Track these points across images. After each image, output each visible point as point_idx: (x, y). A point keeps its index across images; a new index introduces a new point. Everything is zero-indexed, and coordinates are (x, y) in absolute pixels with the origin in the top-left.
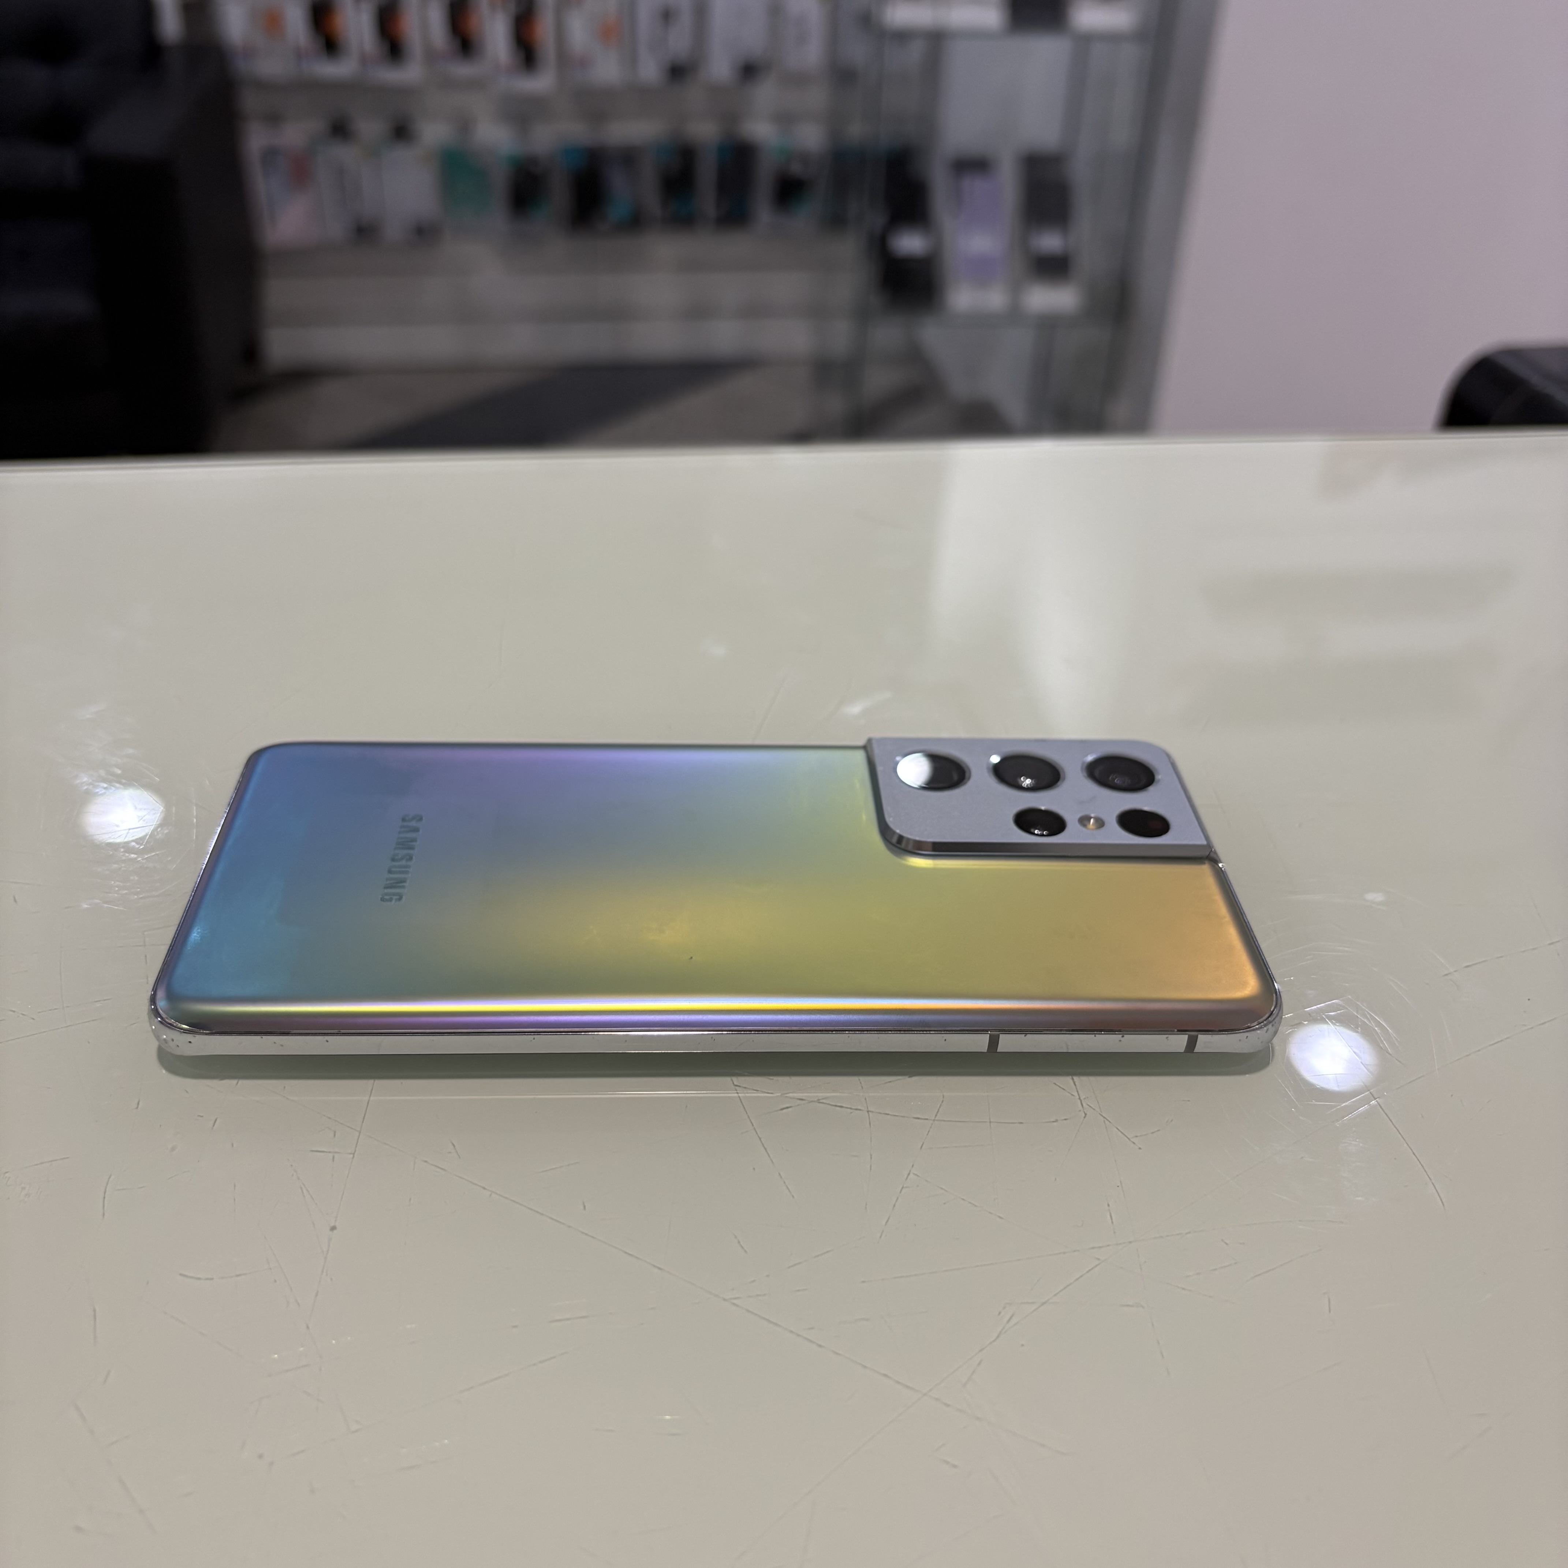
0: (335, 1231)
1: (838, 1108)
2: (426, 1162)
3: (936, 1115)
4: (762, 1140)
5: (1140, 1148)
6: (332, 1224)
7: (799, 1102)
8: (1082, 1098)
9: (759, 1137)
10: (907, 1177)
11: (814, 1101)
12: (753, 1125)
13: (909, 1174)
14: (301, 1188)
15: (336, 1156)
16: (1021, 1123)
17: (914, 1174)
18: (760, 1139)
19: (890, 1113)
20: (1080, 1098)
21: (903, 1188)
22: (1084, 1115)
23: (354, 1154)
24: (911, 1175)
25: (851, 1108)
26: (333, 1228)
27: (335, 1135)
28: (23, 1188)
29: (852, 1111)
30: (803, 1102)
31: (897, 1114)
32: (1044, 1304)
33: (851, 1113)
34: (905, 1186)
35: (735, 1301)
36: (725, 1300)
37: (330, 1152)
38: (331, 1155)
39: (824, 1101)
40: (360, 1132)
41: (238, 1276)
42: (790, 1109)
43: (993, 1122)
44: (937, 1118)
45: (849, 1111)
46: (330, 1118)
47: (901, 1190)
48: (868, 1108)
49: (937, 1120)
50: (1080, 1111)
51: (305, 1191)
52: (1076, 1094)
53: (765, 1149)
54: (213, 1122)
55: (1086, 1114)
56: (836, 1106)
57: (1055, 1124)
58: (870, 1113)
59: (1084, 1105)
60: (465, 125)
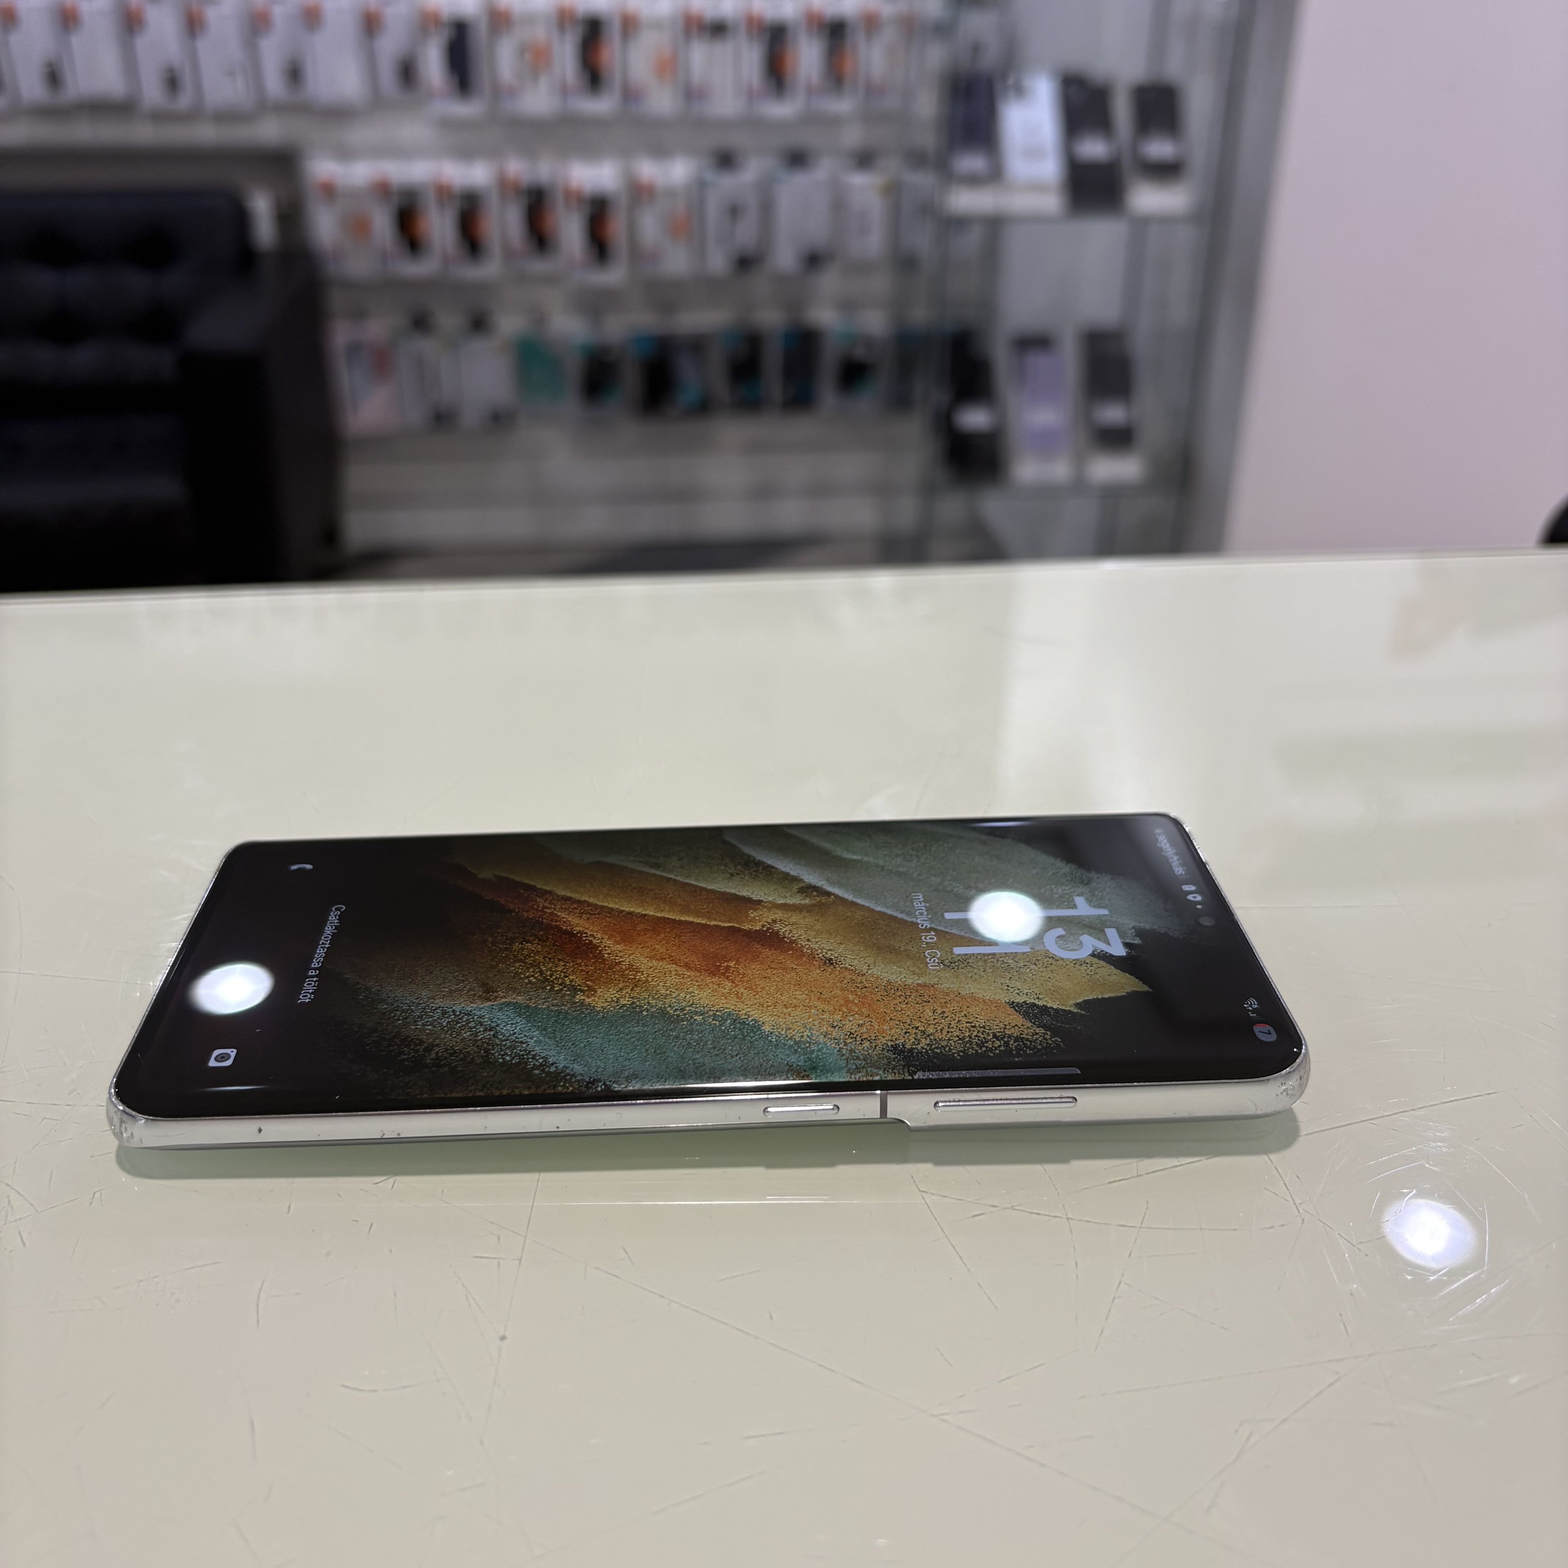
0: (505, 1341)
1: (1034, 1216)
2: (598, 1268)
3: (1142, 1223)
4: (956, 1247)
5: (1367, 1255)
6: (502, 1334)
7: (992, 1209)
8: (1297, 1204)
9: (952, 1245)
10: (1118, 1287)
11: (1008, 1208)
12: (944, 1232)
13: (1120, 1283)
14: (466, 1296)
15: (501, 1262)
16: (1235, 1230)
17: (1126, 1284)
18: (954, 1247)
19: (1092, 1220)
20: (1295, 1204)
21: (1114, 1298)
22: (1301, 1221)
23: (520, 1260)
24: (1122, 1286)
25: (1048, 1216)
26: (503, 1338)
27: (499, 1240)
28: (173, 1294)
29: (1050, 1218)
30: (995, 1209)
31: (1099, 1222)
32: (1284, 1421)
33: (1050, 1220)
34: (1116, 1296)
35: (945, 1417)
36: (933, 1416)
37: (494, 1258)
38: (496, 1261)
39: (1019, 1208)
40: (526, 1237)
41: (403, 1387)
42: (982, 1217)
43: (1204, 1229)
44: (1143, 1226)
45: (1047, 1218)
46: (492, 1223)
47: (1113, 1301)
48: (1067, 1215)
49: (1143, 1228)
50: (1296, 1216)
51: (471, 1300)
52: (1290, 1199)
53: (961, 1258)
54: (369, 1226)
55: (1303, 1220)
56: (1032, 1213)
57: (1271, 1230)
58: (1071, 1221)
59: (1301, 1211)
60: (539, 318)
